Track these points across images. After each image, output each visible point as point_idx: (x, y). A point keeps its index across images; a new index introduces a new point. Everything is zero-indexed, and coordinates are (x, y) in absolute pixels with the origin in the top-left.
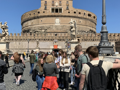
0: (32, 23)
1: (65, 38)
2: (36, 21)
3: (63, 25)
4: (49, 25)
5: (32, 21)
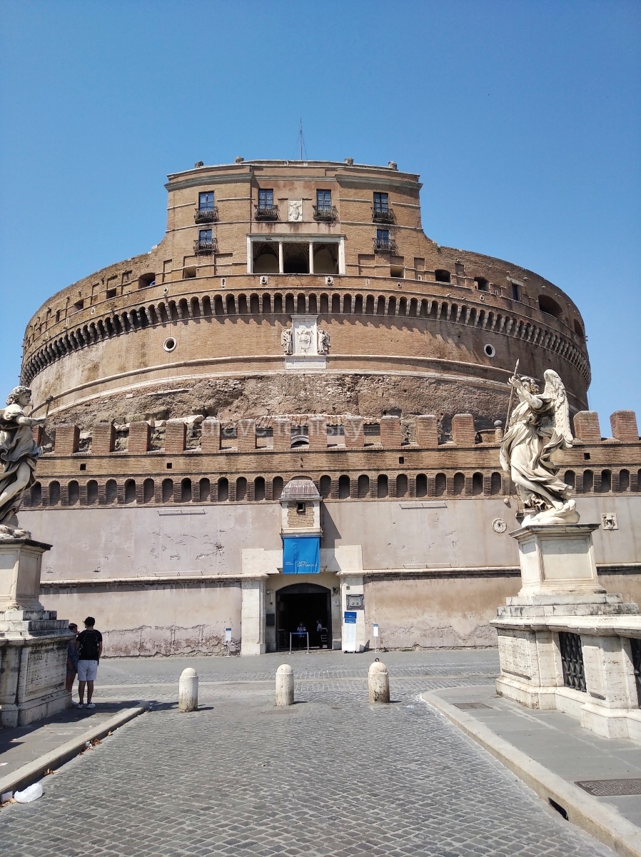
0: (95, 368)
1: (391, 457)
2: (123, 354)
3: (356, 375)
4: (230, 378)
5: (93, 354)
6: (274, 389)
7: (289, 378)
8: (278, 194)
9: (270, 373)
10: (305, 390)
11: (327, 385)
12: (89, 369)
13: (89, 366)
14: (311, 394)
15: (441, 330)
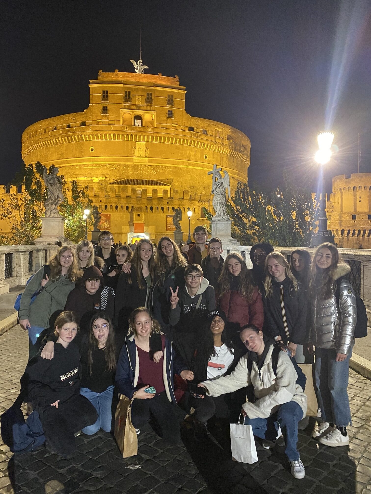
0: (63, 154)
1: (165, 202)
2: (74, 151)
3: (158, 166)
4: (114, 164)
5: (62, 148)
6: (130, 169)
7: (135, 165)
8: (132, 94)
9: (129, 163)
10: (140, 170)
11: (148, 169)
12: (60, 154)
13: (60, 153)
14: (142, 172)
15: (189, 150)
